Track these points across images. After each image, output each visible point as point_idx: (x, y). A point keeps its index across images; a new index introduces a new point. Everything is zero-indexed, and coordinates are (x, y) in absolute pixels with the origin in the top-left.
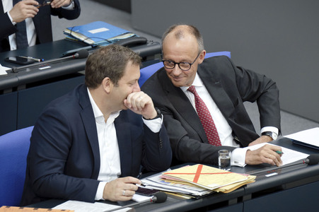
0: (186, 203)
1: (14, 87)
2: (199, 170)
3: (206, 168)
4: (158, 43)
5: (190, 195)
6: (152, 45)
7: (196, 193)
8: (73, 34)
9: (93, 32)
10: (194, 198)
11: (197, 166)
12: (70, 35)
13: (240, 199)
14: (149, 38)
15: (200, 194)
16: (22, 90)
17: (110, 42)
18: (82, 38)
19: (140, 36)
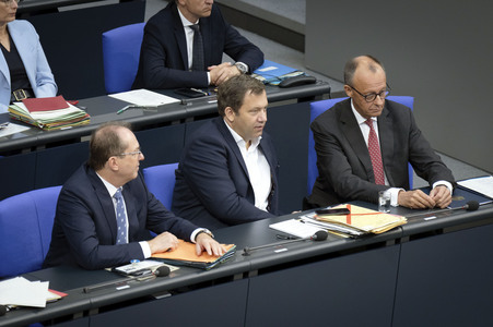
0: (344, 242)
1: (182, 119)
4: (327, 83)
5: (349, 233)
6: (321, 85)
7: (355, 233)
9: (263, 70)
10: (353, 237)
13: (398, 241)
14: (318, 77)
15: (359, 233)
16: (190, 122)
17: (280, 80)
19: (309, 75)
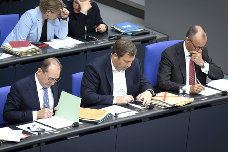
0: (163, 111)
1: (85, 51)
2: (165, 95)
3: (169, 94)
4: (155, 34)
5: (165, 106)
6: (152, 35)
8: (115, 27)
9: (124, 27)
10: (167, 108)
11: (164, 93)
12: (113, 28)
13: (189, 110)
14: (151, 31)
15: (170, 106)
16: (89, 52)
17: (132, 32)
18: (119, 30)
19: (147, 30)
